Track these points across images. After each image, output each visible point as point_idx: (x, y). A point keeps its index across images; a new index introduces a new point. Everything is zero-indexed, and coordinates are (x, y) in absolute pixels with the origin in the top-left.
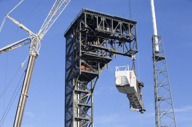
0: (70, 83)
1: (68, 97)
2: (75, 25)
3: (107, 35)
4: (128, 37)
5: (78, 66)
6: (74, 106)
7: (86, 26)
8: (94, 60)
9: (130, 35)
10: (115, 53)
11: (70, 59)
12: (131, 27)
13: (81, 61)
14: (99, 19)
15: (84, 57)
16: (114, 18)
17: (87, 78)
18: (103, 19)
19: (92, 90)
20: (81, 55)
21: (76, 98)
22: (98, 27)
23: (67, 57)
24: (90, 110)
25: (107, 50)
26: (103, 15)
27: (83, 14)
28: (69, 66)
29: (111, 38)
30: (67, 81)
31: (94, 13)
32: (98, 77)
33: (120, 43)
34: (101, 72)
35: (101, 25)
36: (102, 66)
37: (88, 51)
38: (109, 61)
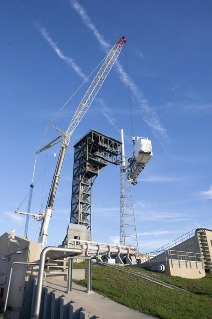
0: (77, 178)
1: (75, 188)
2: (84, 140)
3: (104, 149)
4: (117, 152)
5: (85, 167)
6: (80, 193)
7: (93, 141)
8: (95, 164)
9: (118, 150)
10: (108, 161)
11: (78, 162)
12: (119, 145)
13: (87, 163)
14: (101, 137)
15: (90, 161)
16: (109, 138)
17: (89, 175)
18: (103, 138)
19: (92, 184)
20: (87, 159)
21: (81, 189)
22: (100, 142)
23: (75, 161)
24: (89, 197)
25: (103, 159)
26: (104, 136)
27: (91, 132)
28: (76, 167)
29: (106, 151)
30: (74, 177)
31: (98, 133)
32: (97, 176)
33: (110, 156)
34: (99, 172)
35: (102, 141)
36: (100, 168)
37: (92, 157)
38: (105, 165)
